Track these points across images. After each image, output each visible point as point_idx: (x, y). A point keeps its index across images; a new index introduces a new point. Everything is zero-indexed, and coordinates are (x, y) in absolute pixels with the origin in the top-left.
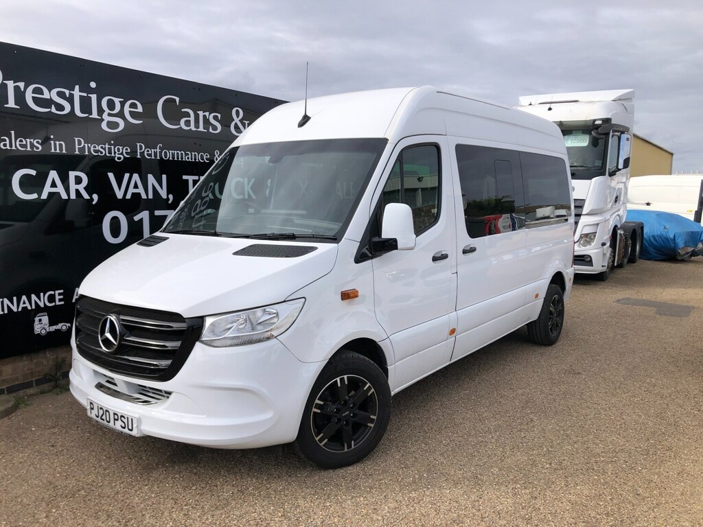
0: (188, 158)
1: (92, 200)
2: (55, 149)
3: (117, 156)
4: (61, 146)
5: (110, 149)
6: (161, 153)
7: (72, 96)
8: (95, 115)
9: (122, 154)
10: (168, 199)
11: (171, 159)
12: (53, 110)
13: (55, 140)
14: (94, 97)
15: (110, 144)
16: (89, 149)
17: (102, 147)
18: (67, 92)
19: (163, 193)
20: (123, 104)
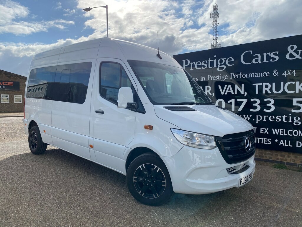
0: (256, 76)
1: (212, 95)
2: (202, 80)
3: (222, 79)
4: (204, 78)
5: (220, 77)
6: (241, 76)
7: (208, 62)
8: (215, 66)
9: (224, 78)
10: (244, 94)
11: (247, 77)
12: (202, 68)
13: (202, 77)
14: (215, 60)
15: (220, 75)
16: (212, 78)
17: (217, 77)
18: (207, 61)
19: (242, 92)
20: (225, 60)
